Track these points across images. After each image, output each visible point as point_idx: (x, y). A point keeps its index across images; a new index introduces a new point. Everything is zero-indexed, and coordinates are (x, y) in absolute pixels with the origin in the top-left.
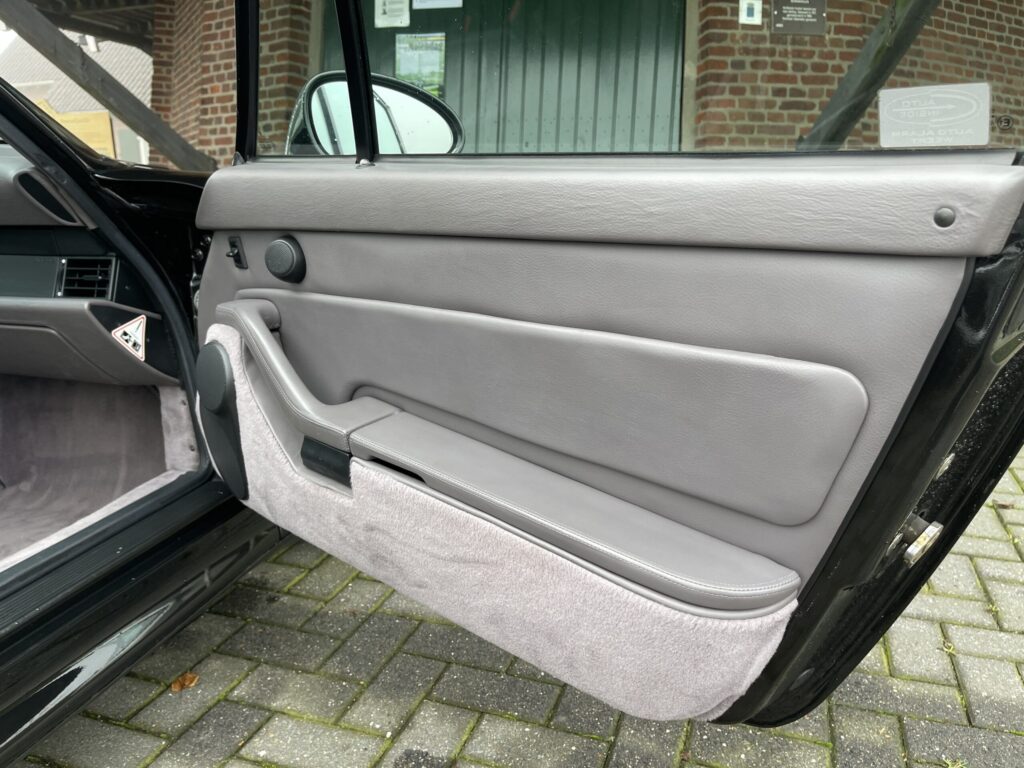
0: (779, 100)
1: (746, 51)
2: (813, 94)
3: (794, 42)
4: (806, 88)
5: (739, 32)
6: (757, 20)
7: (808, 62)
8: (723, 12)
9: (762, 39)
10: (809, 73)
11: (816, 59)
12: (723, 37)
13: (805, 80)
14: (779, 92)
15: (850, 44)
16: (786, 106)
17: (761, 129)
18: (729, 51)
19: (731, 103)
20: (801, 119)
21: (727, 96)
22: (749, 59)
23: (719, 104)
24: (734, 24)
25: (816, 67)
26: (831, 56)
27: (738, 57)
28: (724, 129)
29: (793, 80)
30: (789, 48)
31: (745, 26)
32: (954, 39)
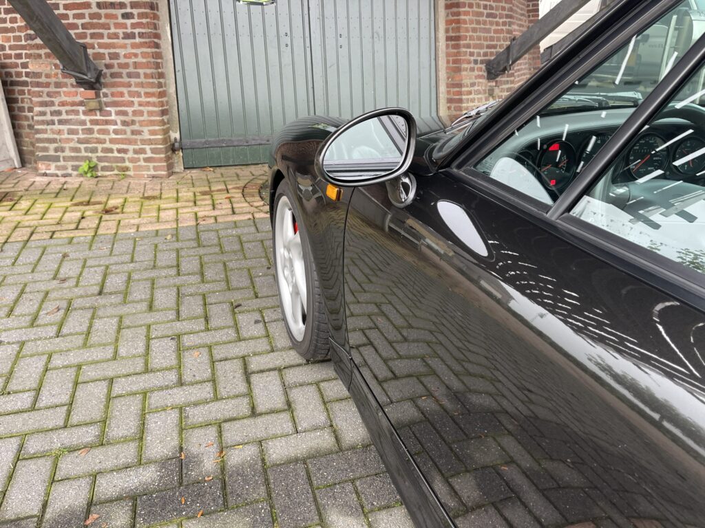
0: (485, 12)
14: (485, 7)
16: (488, 16)
17: (480, 30)
20: (493, 24)
28: (467, 30)
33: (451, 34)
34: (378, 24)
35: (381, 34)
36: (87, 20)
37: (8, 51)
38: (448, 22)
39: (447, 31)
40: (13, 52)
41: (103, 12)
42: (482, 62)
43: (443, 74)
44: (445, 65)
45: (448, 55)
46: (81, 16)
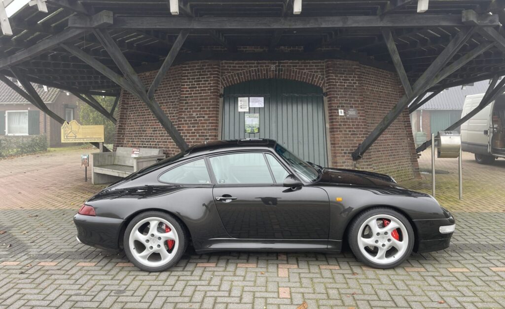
0: (350, 133)
1: (342, 122)
2: (357, 131)
3: (351, 119)
4: (355, 130)
5: (339, 117)
6: (343, 114)
7: (355, 124)
8: (335, 113)
9: (344, 119)
10: (355, 126)
11: (357, 123)
12: (336, 119)
13: (355, 128)
14: (350, 131)
15: (363, 119)
16: (352, 134)
17: (347, 140)
18: (338, 122)
19: (340, 134)
20: (355, 137)
21: (338, 133)
22: (342, 123)
23: (337, 134)
24: (338, 116)
25: (357, 125)
26: (360, 122)
27: (340, 123)
28: (339, 141)
29: (352, 128)
30: (351, 121)
31: (341, 116)
32: (381, 113)
33: (332, 142)
34: (300, 139)
35: (302, 142)
36: (195, 140)
37: (170, 149)
38: (331, 138)
39: (331, 141)
40: (171, 149)
41: (200, 138)
42: (349, 153)
43: (330, 158)
44: (331, 154)
45: (332, 150)
46: (194, 139)
